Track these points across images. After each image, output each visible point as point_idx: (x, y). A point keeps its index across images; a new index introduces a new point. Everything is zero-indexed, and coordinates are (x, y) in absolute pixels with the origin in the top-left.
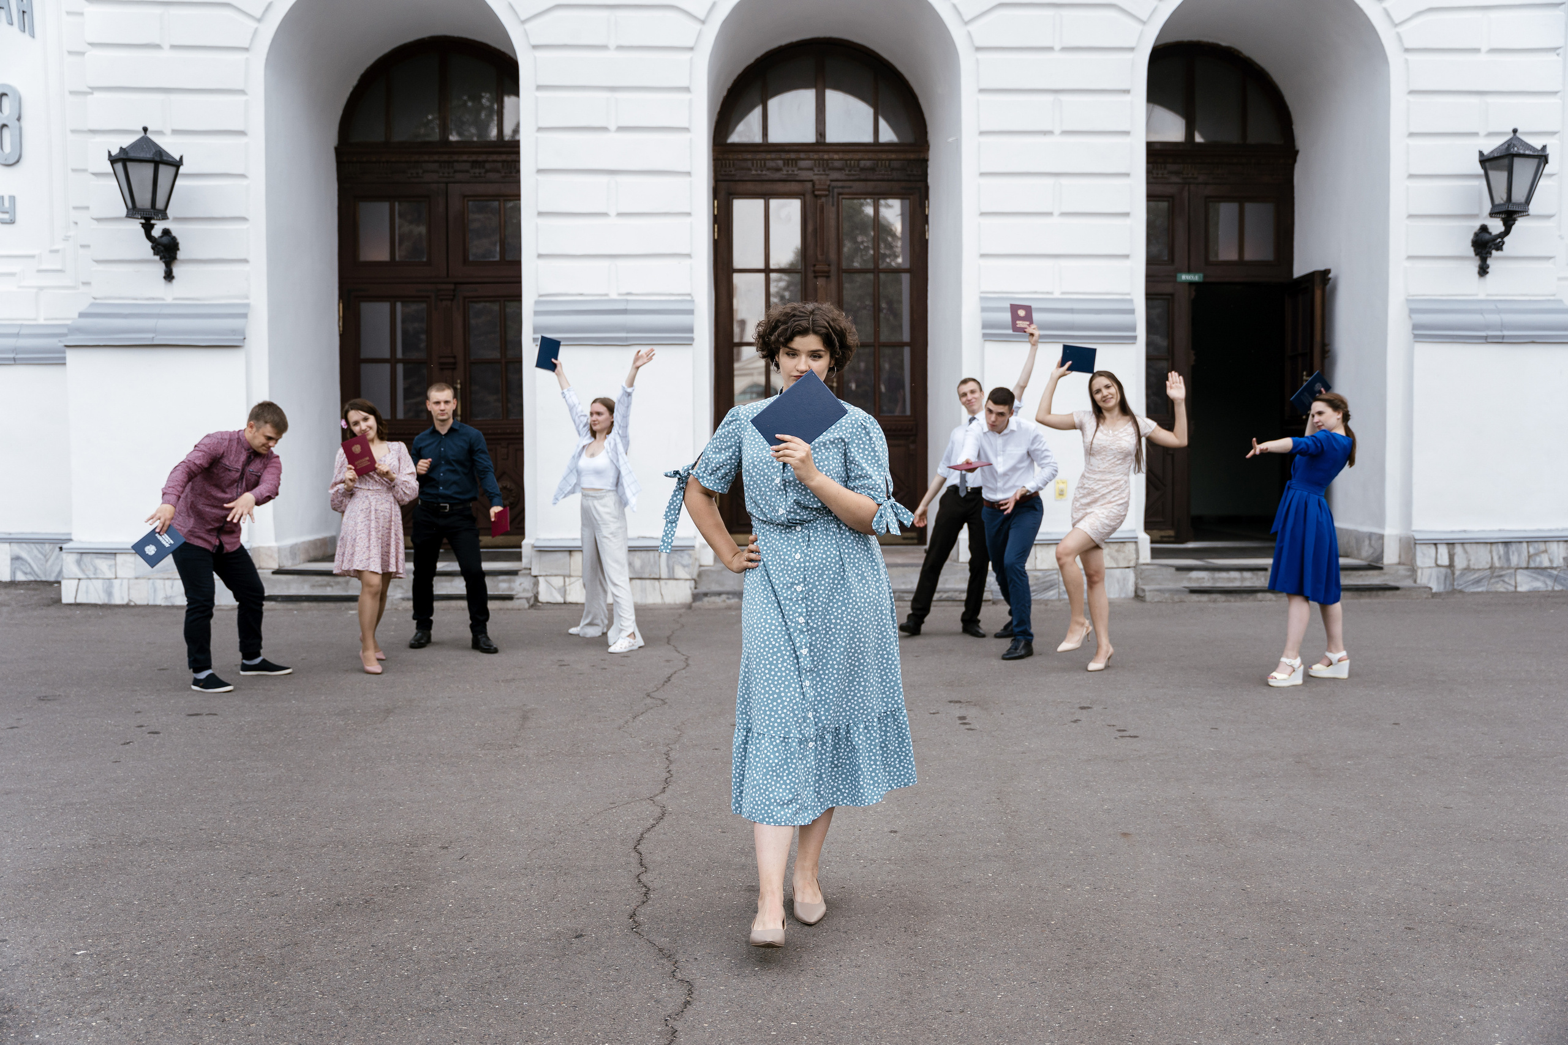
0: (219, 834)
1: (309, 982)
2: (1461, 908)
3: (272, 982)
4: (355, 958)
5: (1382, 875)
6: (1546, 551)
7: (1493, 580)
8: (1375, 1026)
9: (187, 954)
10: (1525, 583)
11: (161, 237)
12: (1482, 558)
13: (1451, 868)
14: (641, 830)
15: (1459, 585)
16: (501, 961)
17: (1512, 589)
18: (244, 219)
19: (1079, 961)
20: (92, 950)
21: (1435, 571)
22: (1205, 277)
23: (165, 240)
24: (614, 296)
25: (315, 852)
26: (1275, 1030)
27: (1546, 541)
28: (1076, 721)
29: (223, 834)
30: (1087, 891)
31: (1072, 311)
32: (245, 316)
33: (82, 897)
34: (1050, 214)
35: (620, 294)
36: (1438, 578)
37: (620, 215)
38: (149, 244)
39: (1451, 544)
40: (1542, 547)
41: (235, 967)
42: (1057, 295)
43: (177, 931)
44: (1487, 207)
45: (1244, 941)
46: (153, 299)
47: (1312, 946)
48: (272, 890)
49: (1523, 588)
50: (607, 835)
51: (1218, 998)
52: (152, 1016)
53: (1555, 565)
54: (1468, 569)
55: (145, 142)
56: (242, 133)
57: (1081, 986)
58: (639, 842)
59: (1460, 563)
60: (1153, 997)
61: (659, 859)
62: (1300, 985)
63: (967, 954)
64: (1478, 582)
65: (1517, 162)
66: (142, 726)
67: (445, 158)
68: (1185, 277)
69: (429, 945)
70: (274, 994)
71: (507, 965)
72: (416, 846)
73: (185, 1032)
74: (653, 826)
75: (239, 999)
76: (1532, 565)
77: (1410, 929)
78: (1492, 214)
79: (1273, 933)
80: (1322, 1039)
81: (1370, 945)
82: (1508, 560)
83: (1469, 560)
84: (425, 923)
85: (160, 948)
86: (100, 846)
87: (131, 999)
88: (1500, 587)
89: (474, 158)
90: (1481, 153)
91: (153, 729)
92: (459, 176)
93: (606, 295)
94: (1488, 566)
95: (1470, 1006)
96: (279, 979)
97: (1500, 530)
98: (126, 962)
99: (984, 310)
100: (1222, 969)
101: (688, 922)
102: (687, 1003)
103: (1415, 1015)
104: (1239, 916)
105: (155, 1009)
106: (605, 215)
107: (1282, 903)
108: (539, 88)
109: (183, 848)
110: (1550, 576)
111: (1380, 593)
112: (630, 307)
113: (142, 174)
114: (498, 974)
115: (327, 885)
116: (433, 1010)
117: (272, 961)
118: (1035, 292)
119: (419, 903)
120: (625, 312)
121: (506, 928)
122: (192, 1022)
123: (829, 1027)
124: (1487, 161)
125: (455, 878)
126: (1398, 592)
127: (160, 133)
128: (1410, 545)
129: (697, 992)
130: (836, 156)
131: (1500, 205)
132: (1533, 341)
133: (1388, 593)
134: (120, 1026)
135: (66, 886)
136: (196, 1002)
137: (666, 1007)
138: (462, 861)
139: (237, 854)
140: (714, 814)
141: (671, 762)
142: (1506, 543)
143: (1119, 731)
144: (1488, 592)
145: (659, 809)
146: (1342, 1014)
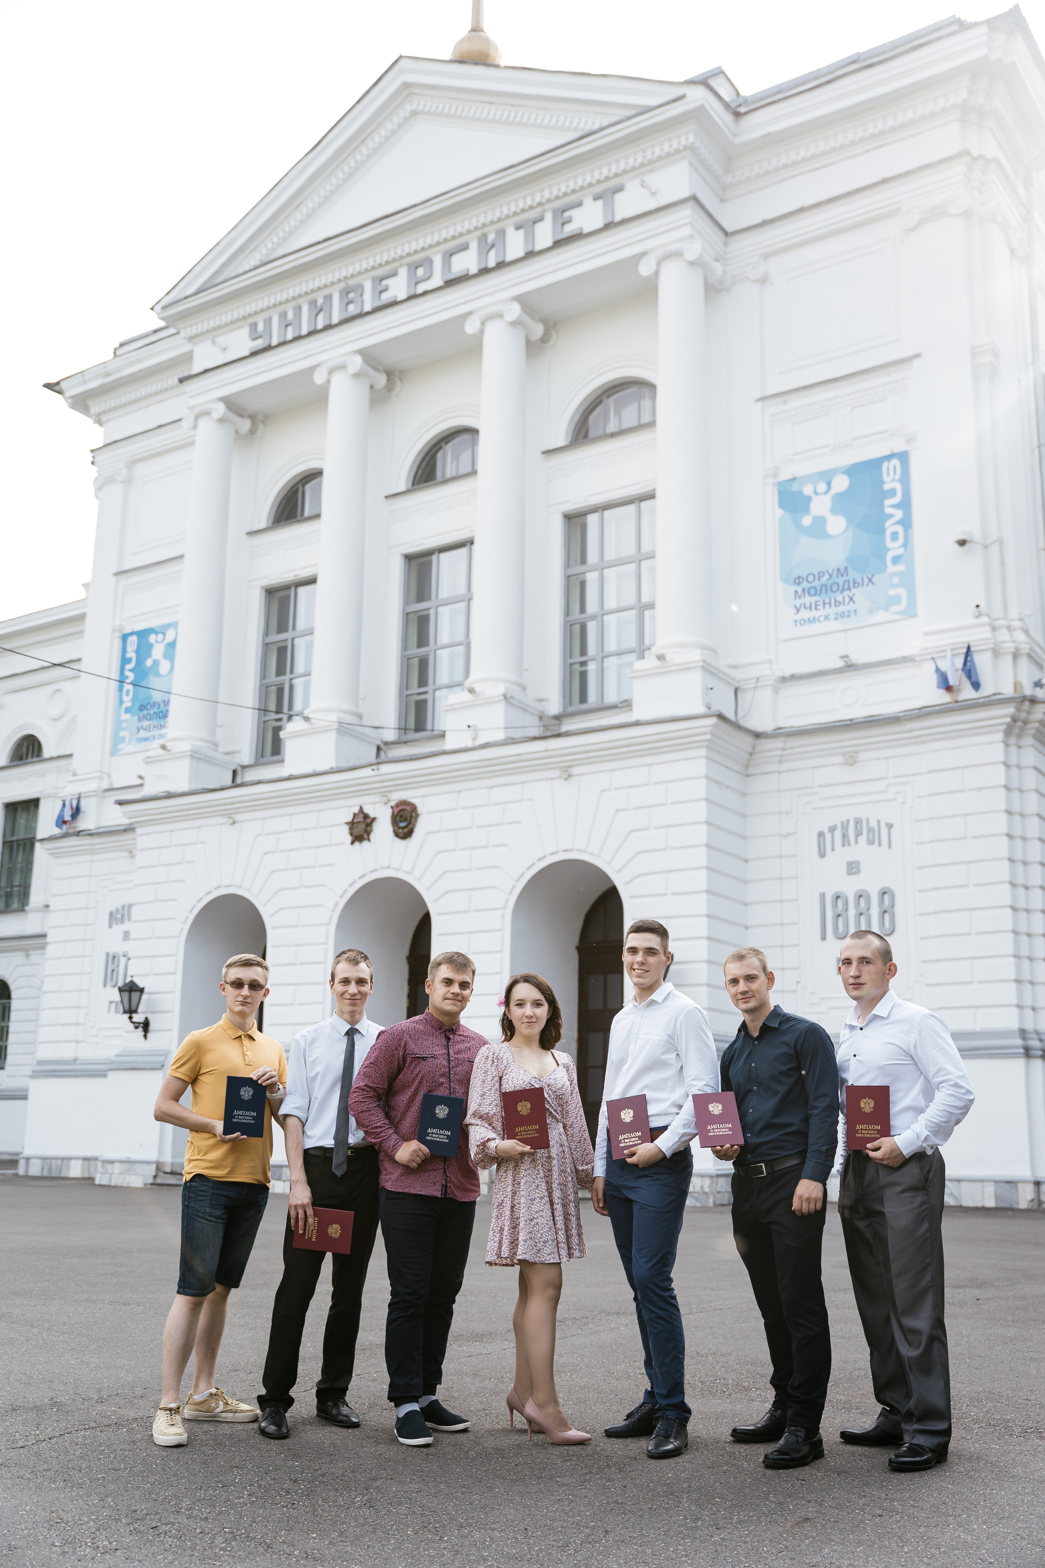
18: (171, 1011)
23: (144, 1022)
38: (130, 1024)
46: (139, 1048)
55: (130, 982)
108: (273, 946)
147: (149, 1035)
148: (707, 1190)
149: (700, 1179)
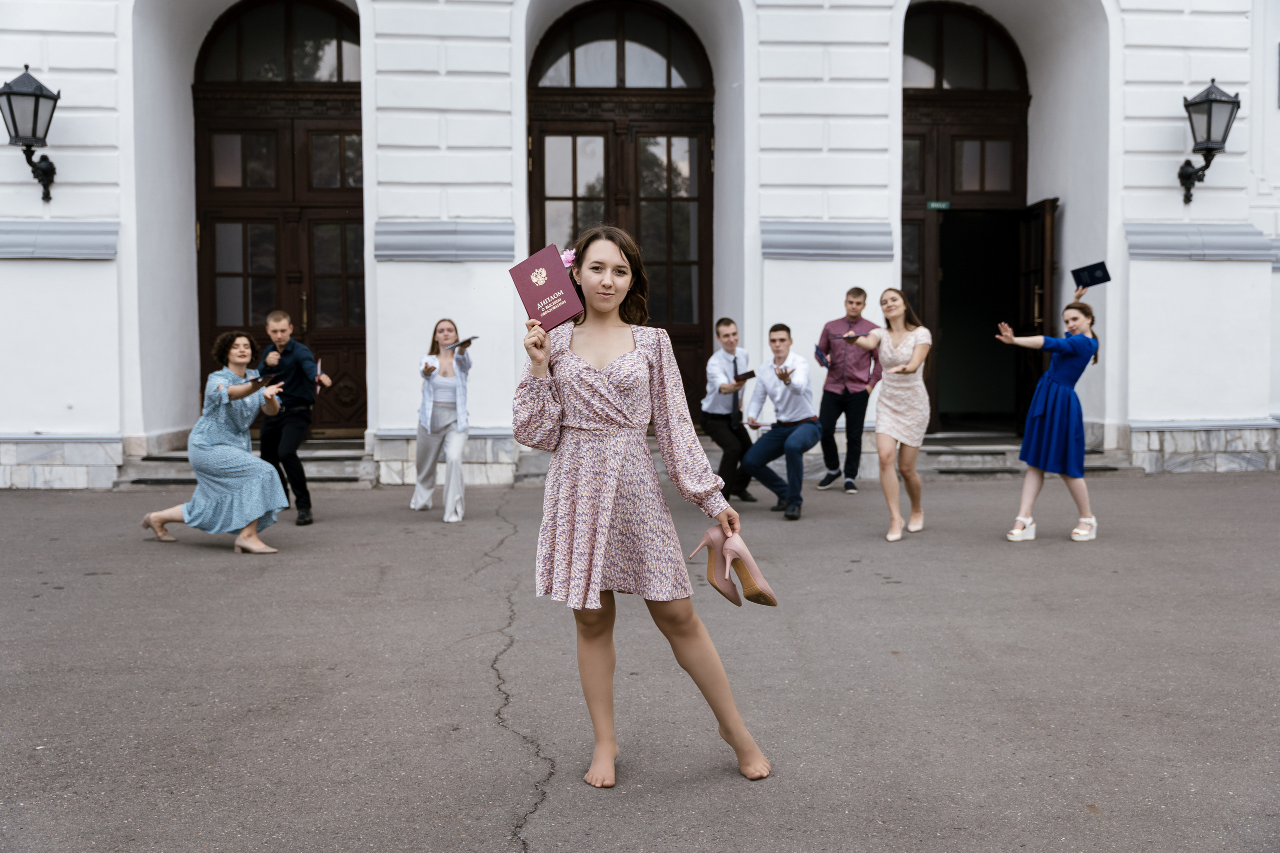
0: (136, 662)
1: (237, 766)
2: (1167, 701)
3: (205, 766)
4: (271, 748)
5: (1104, 680)
6: (1240, 438)
7: (1197, 463)
8: (1099, 781)
9: (130, 748)
10: (1223, 465)
11: (40, 162)
12: (1187, 444)
13: (1159, 674)
14: (494, 654)
15: (1168, 466)
16: (394, 748)
17: (1212, 469)
18: (114, 147)
19: (864, 740)
20: (49, 746)
21: (1148, 455)
22: (951, 205)
23: (43, 165)
24: (445, 218)
25: (221, 674)
26: (1021, 785)
27: (1240, 429)
28: (848, 571)
29: (139, 662)
30: (867, 692)
31: (838, 233)
32: (116, 233)
33: (29, 709)
34: (819, 150)
35: (450, 217)
36: (1150, 460)
37: (450, 148)
38: (29, 169)
39: (1161, 432)
40: (1237, 434)
41: (173, 756)
42: (826, 219)
43: (117, 732)
44: (1191, 144)
45: (995, 726)
46: (32, 217)
47: (1049, 728)
48: (191, 702)
49: (1222, 469)
50: (467, 658)
51: (976, 764)
52: (112, 790)
53: (1248, 449)
54: (1175, 453)
55: (26, 77)
56: (112, 71)
57: (866, 758)
58: (495, 662)
59: (1169, 448)
60: (924, 765)
61: (514, 674)
62: (1041, 755)
63: (773, 737)
64: (1184, 464)
65: (1215, 108)
66: (46, 583)
67: (291, 96)
68: (934, 205)
69: (333, 738)
70: (210, 775)
71: (399, 750)
72: (306, 668)
73: (142, 801)
74: (505, 651)
75: (181, 778)
76: (1229, 449)
77: (1126, 716)
78: (1195, 151)
79: (1018, 720)
80: (1058, 790)
81: (1095, 727)
82: (1209, 445)
83: (1176, 445)
84: (326, 722)
85: (106, 744)
86: (35, 672)
87: (92, 779)
88: (1203, 469)
89: (317, 97)
90: (1185, 99)
91: (56, 585)
92: (304, 113)
93: (438, 218)
94: (1192, 450)
95: (1173, 766)
96: (212, 763)
97: (1202, 420)
98: (80, 754)
99: (763, 232)
100: (978, 745)
101: (544, 717)
102: (551, 774)
103: (1131, 773)
104: (990, 709)
105: (113, 786)
106: (436, 148)
107: (1024, 699)
108: (378, 35)
109: (106, 673)
110: (1244, 459)
111: (1102, 473)
112: (459, 228)
113: (23, 106)
114: (394, 757)
115: (237, 697)
116: (344, 783)
117: (203, 752)
118: (807, 217)
119: (318, 708)
120: (454, 232)
121: (394, 724)
122: (146, 795)
123: (668, 788)
124: (1190, 106)
125: (345, 690)
126: (1116, 473)
127: (38, 70)
128: (1126, 433)
129: (558, 766)
130: (634, 100)
131: (1201, 143)
132: (1229, 259)
133: (1109, 473)
134: (88, 798)
135: (14, 701)
136: (146, 781)
137: (535, 776)
138: (348, 678)
139: (154, 677)
140: (555, 641)
141: (512, 604)
142: (1208, 431)
143: (885, 578)
144: (1192, 473)
145: (508, 639)
146: (1073, 774)
147: (54, 192)
148: (1265, 448)
149: (1254, 433)
